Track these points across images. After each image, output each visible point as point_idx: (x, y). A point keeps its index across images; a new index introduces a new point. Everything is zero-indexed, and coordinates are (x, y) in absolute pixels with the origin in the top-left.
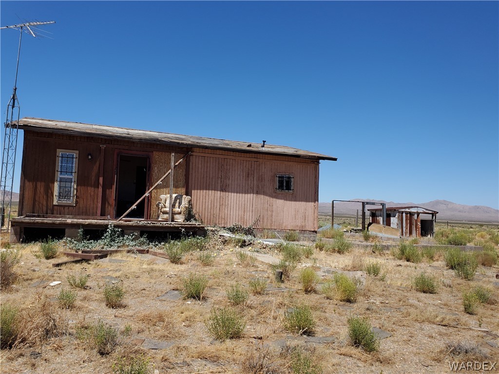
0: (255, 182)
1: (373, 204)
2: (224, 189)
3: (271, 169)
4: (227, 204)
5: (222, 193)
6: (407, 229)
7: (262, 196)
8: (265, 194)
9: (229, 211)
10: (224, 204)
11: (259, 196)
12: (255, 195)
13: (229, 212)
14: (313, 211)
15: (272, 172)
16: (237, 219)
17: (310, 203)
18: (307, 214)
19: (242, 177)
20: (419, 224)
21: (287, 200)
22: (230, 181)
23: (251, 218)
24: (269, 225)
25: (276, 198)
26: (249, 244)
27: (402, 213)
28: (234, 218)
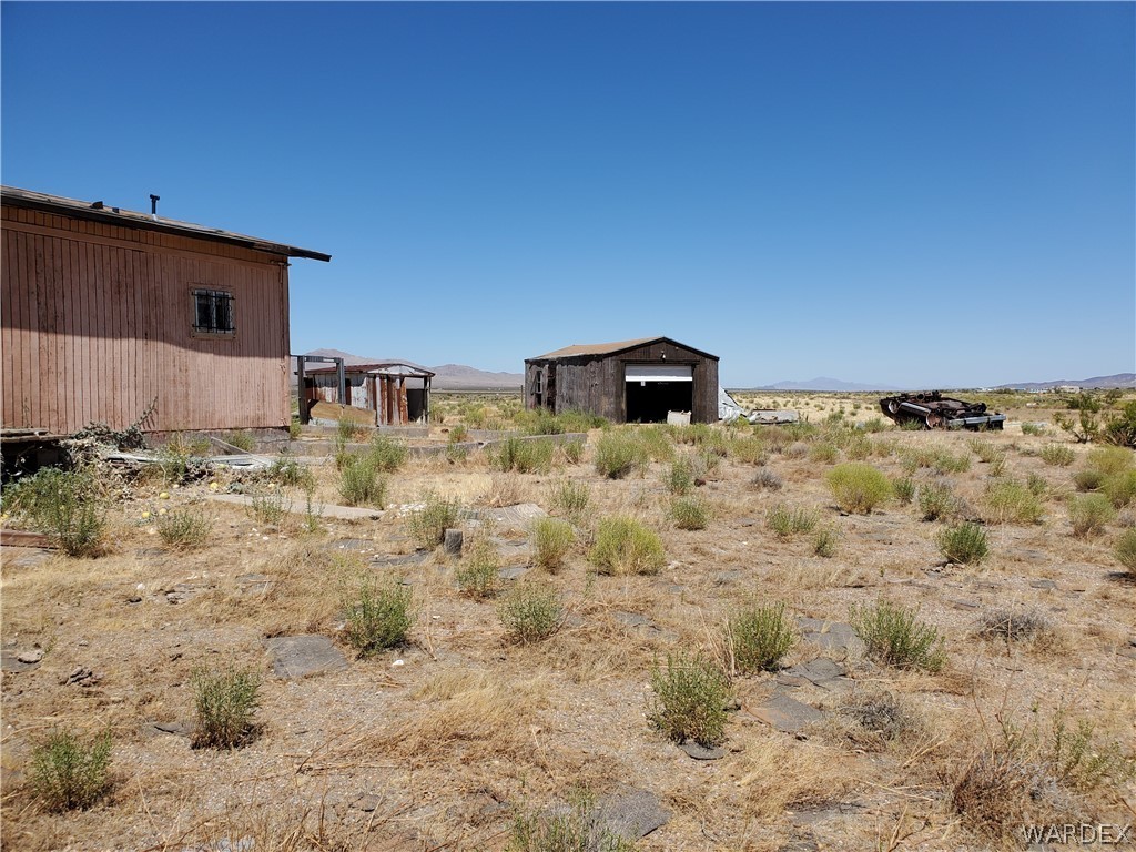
0: (139, 307)
1: (320, 359)
2: (50, 324)
3: (179, 273)
4: (61, 369)
5: (43, 335)
6: (383, 408)
7: (160, 345)
8: (165, 338)
9: (70, 389)
10: (54, 369)
11: (152, 343)
12: (140, 342)
13: (70, 394)
14: (279, 380)
15: (180, 281)
16: (95, 410)
17: (273, 360)
18: (267, 386)
19: (100, 291)
20: (404, 397)
21: (219, 354)
22: (68, 302)
23: (132, 404)
24: (180, 419)
25: (195, 350)
26: (200, 476)
27: (375, 377)
28: (87, 406)
